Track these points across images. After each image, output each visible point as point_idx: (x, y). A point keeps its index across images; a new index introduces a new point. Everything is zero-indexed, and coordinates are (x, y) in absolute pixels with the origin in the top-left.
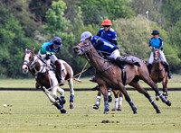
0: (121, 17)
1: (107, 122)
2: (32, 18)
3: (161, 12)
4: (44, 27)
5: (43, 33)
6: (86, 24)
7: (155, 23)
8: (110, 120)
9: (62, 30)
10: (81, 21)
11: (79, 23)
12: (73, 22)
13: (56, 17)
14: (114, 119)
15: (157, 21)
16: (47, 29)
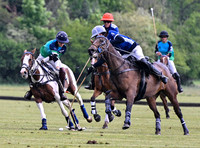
0: (116, 10)
1: (94, 143)
2: (4, 7)
3: (168, 6)
4: (20, 18)
5: (17, 26)
6: (72, 17)
7: (158, 20)
8: (98, 140)
9: (42, 24)
10: (67, 14)
11: (64, 16)
12: (55, 14)
13: (34, 7)
14: (103, 140)
15: (162, 18)
16: (22, 22)
